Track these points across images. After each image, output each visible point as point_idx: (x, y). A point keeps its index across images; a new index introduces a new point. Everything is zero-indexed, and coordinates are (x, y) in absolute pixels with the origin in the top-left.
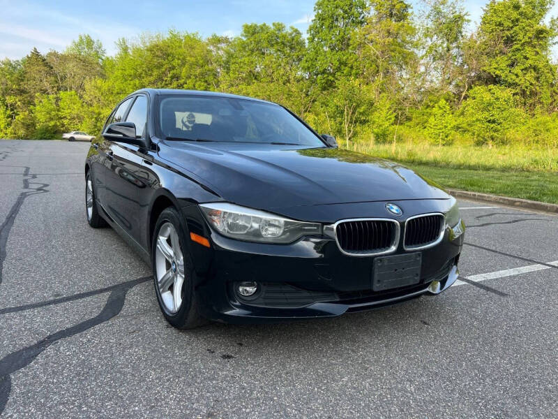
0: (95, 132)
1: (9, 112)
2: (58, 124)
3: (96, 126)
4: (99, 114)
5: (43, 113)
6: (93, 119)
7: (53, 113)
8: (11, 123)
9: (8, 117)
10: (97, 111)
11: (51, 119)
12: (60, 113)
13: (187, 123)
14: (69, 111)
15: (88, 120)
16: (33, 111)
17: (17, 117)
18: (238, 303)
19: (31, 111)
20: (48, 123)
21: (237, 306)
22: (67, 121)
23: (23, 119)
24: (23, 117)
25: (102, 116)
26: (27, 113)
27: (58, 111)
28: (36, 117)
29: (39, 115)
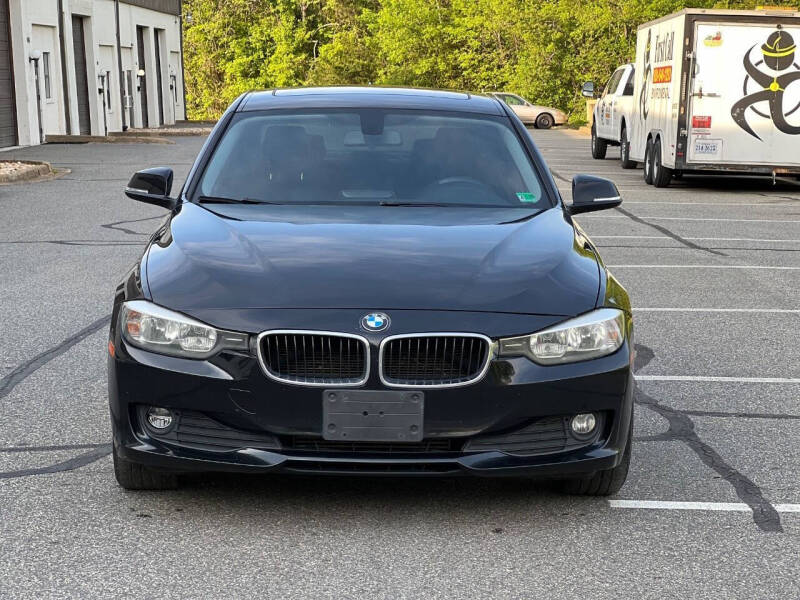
0: (554, 91)
1: (302, 34)
2: (442, 66)
3: (556, 70)
4: (572, 24)
5: (399, 33)
6: (551, 46)
7: (429, 30)
8: (307, 67)
9: (297, 52)
10: (564, 17)
11: (422, 51)
12: (449, 29)
13: (764, 69)
14: (478, 20)
15: (534, 49)
16: (371, 26)
17: (322, 50)
18: (145, 437)
19: (364, 30)
20: (411, 66)
21: (145, 441)
22: (470, 55)
23: (340, 53)
24: (339, 47)
25: (577, 33)
26: (352, 34)
27: (447, 20)
28: (377, 47)
29: (384, 40)
